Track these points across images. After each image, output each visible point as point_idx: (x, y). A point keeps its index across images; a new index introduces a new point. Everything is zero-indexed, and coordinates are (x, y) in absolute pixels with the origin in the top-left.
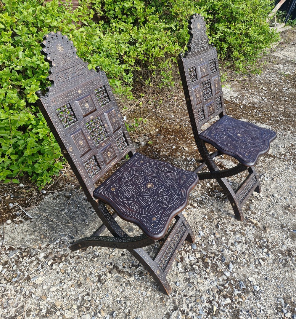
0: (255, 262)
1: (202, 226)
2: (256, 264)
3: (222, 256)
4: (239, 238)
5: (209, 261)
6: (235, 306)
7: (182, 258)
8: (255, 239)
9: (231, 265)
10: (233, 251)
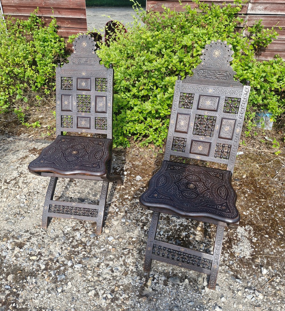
0: (91, 287)
1: (121, 238)
2: (89, 288)
3: (89, 257)
4: (118, 270)
5: (80, 248)
6: (40, 273)
7: (78, 230)
8: (122, 285)
9: (81, 265)
10: (98, 266)
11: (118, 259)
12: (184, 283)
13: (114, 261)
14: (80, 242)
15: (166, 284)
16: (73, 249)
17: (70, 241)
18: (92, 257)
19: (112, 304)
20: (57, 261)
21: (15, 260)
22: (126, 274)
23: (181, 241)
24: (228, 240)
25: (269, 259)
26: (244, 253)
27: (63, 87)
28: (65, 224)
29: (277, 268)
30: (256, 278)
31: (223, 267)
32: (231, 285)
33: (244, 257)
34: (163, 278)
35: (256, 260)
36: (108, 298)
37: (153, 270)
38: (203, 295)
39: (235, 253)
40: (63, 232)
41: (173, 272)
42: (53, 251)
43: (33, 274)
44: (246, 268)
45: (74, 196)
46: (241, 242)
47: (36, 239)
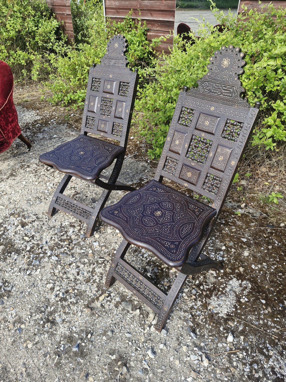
2: (51, 281)
3: (67, 254)
4: (83, 274)
5: (66, 243)
6: (24, 252)
7: (74, 226)
8: (78, 290)
9: (57, 258)
10: (70, 265)
11: (90, 265)
12: (135, 313)
13: (86, 265)
14: (68, 237)
15: (116, 306)
16: (60, 242)
17: (62, 234)
18: (69, 255)
19: (59, 302)
20: (42, 248)
21: (14, 235)
22: (88, 281)
23: (159, 270)
24: (211, 288)
25: (247, 328)
26: (220, 310)
27: (93, 87)
28: (67, 218)
29: (251, 342)
30: (216, 341)
31: (187, 314)
32: (182, 336)
33: (218, 313)
34: (118, 299)
35: (229, 323)
36: (59, 296)
37: (114, 288)
38: (145, 332)
39: (209, 305)
40: (61, 224)
41: (131, 297)
42: (44, 238)
43: (18, 252)
44: (212, 326)
45: (90, 196)
46: (226, 296)
47: (38, 223)
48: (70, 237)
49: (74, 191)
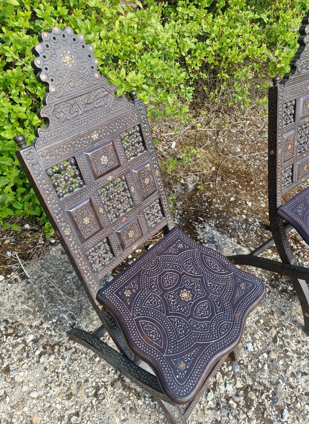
1: (254, 334)
3: (274, 393)
5: (254, 397)
10: (292, 388)
11: (288, 357)
13: (289, 363)
14: (242, 392)
16: (253, 409)
17: (235, 405)
18: (276, 389)
48: (241, 389)
49: (109, 387)
